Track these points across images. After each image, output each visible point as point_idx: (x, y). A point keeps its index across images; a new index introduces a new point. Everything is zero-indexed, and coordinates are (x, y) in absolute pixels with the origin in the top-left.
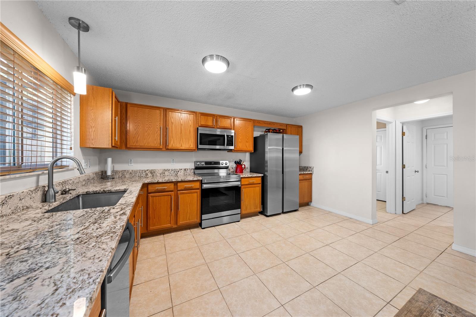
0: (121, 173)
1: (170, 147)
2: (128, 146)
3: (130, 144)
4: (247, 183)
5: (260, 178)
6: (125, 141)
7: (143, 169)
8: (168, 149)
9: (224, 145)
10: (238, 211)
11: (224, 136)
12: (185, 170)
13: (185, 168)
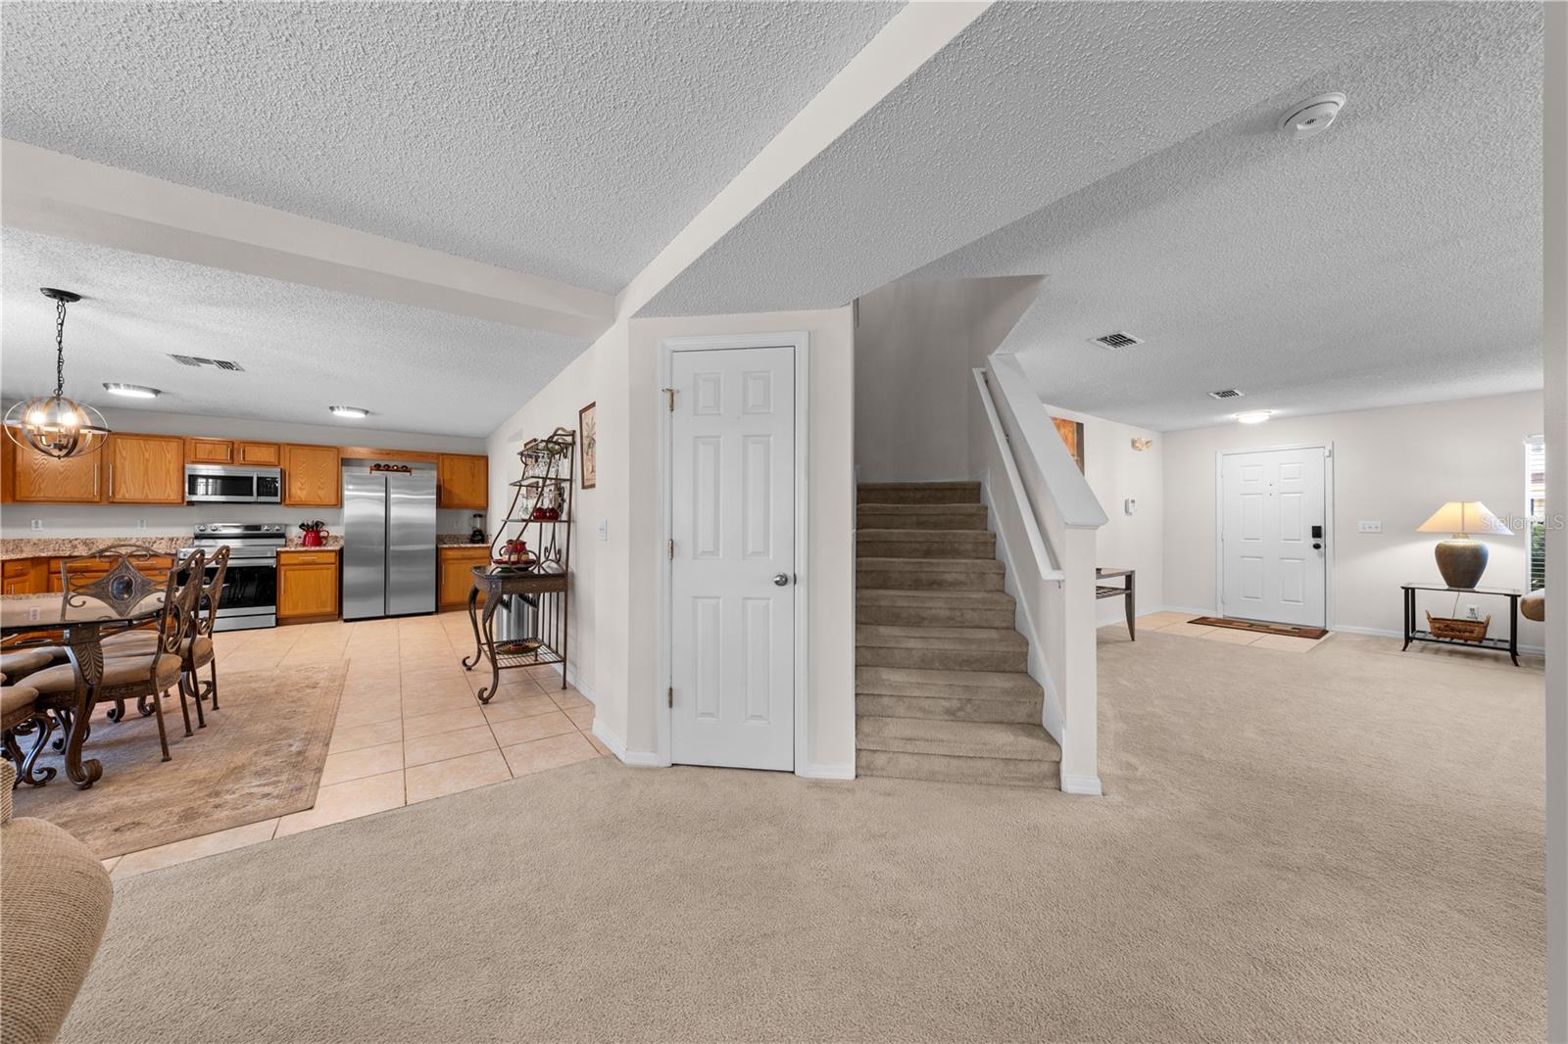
0: (11, 544)
1: (119, 497)
2: (18, 497)
3: (22, 493)
4: (296, 562)
5: (334, 554)
6: (11, 489)
7: (67, 537)
8: (113, 502)
9: (252, 495)
10: (272, 609)
11: (252, 478)
12: (172, 539)
13: (171, 536)
